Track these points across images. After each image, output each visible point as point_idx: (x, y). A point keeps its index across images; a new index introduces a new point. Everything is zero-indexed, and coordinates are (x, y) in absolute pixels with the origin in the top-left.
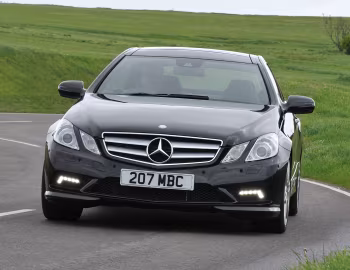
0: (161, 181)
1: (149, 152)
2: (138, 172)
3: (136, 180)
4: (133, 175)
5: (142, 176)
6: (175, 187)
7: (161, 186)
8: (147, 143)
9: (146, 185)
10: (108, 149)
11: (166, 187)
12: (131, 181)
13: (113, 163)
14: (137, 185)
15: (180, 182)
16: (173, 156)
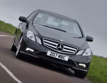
0: (59, 56)
1: (57, 47)
2: (53, 52)
3: (52, 55)
4: (51, 53)
5: (54, 54)
6: (63, 59)
8: (57, 44)
9: (54, 57)
11: (60, 59)
12: (50, 55)
13: (45, 48)
14: (52, 56)
15: (65, 58)
16: (64, 50)
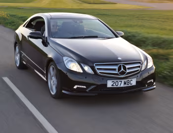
0: (125, 83)
2: (115, 81)
3: (114, 85)
4: (113, 83)
5: (117, 83)
6: (130, 85)
7: (125, 86)
8: (116, 67)
9: (119, 86)
10: (98, 71)
11: (127, 86)
12: (112, 85)
15: (132, 82)
16: (128, 71)
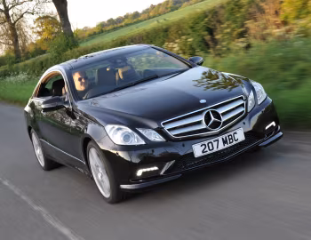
0: (225, 142)
2: (206, 143)
3: (207, 149)
7: (226, 146)
8: (202, 118)
9: (215, 150)
10: (172, 134)
11: (229, 145)
12: (203, 152)
13: (182, 143)
14: (209, 152)
15: (236, 137)
16: (224, 119)
